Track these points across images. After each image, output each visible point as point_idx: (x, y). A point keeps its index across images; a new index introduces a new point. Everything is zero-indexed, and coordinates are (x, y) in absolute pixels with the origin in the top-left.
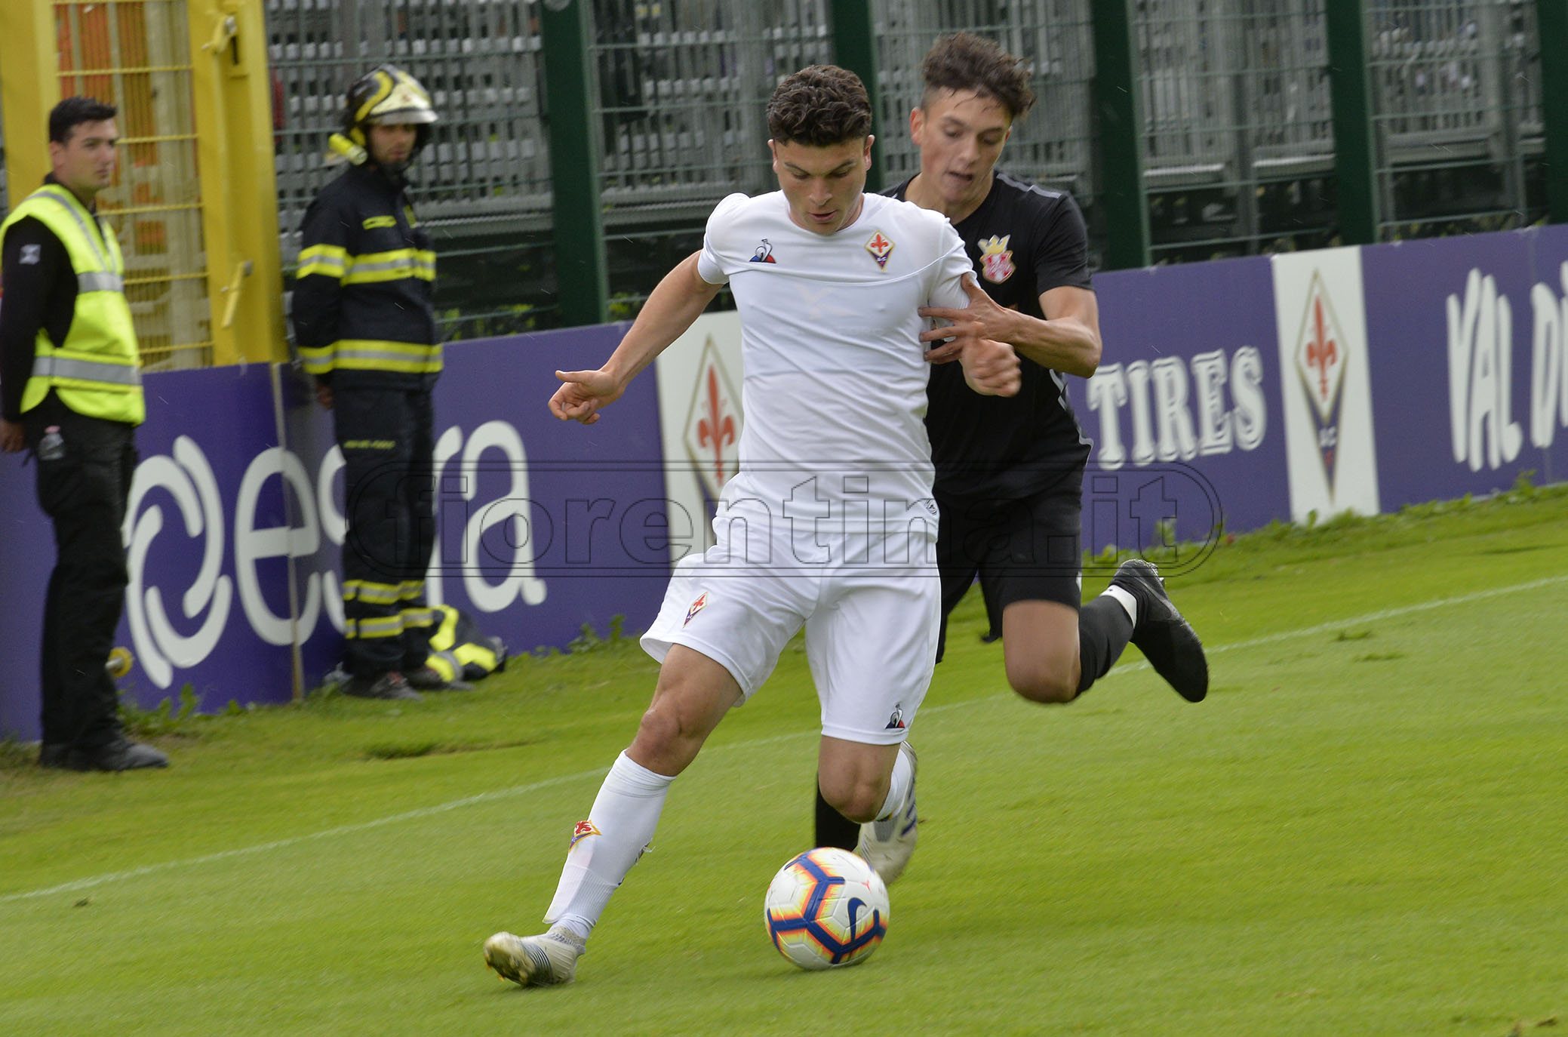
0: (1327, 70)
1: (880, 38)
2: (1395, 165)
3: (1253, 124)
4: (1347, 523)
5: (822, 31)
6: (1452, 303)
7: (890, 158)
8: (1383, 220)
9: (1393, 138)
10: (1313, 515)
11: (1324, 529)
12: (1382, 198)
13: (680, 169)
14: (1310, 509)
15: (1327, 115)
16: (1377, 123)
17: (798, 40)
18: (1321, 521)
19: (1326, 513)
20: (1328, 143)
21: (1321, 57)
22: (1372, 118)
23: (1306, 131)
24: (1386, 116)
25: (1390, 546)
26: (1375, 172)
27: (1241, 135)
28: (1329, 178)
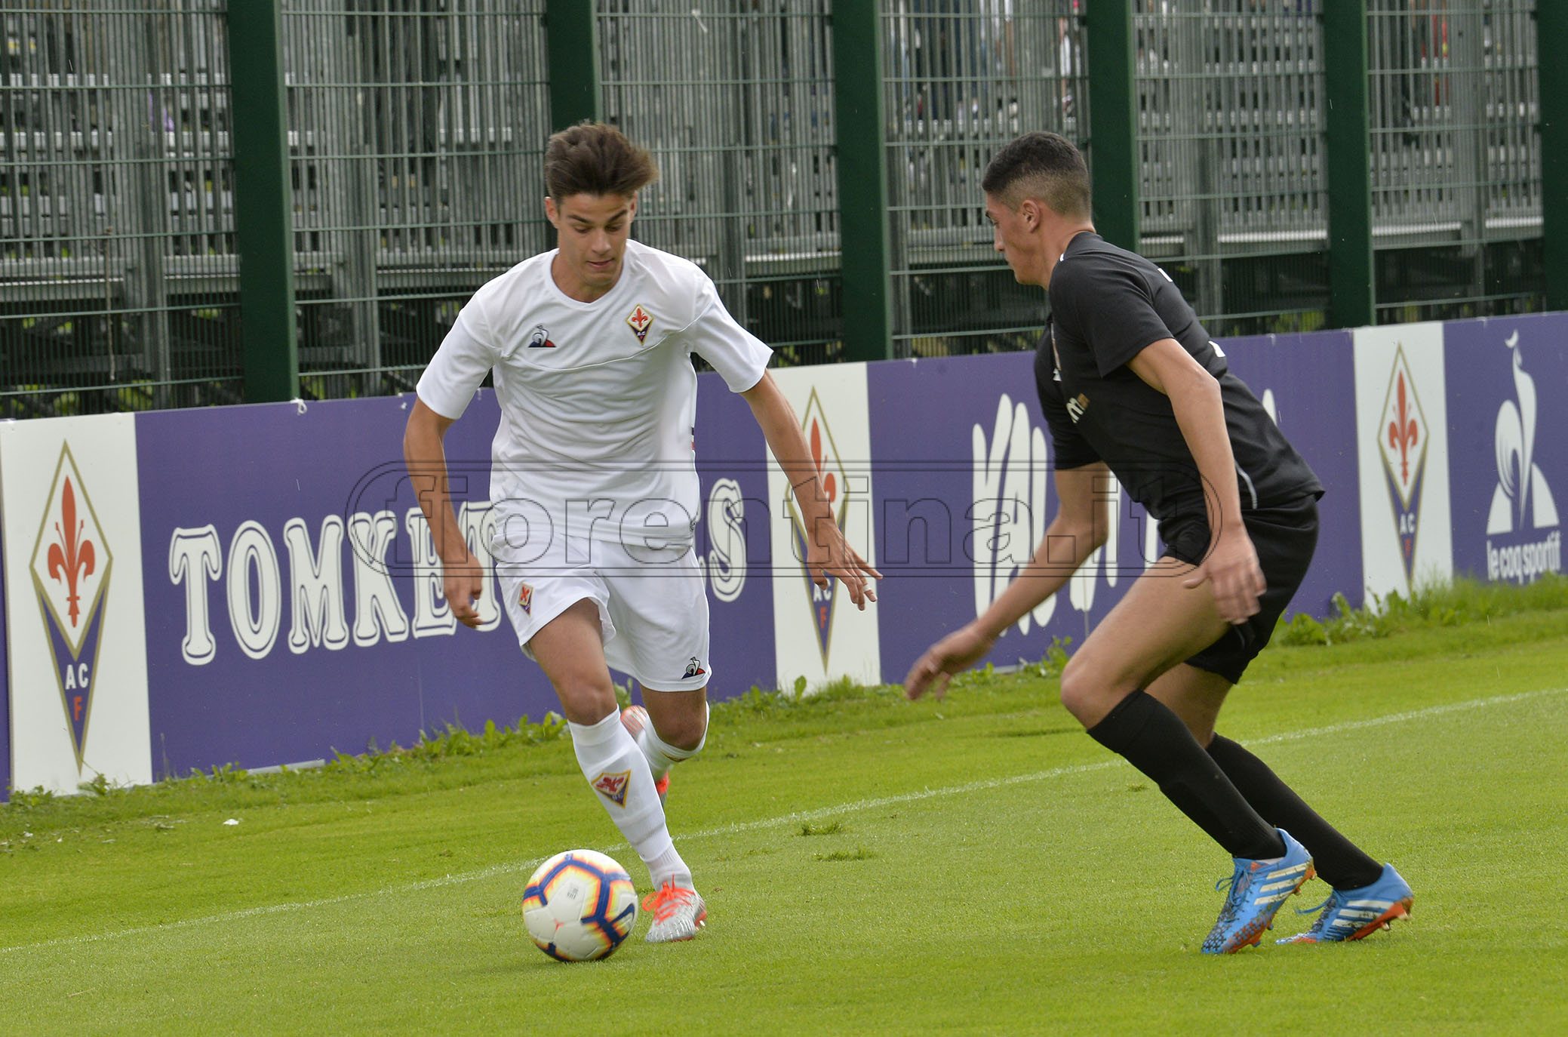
0: (835, 150)
1: (291, 90)
2: (912, 267)
3: (744, 211)
4: (843, 693)
5: (219, 78)
6: (978, 433)
7: (299, 236)
8: (897, 332)
9: (912, 234)
10: (801, 683)
11: (813, 701)
12: (895, 305)
13: (38, 240)
14: (798, 676)
15: (833, 204)
16: (894, 215)
17: (189, 90)
18: (810, 690)
19: (817, 681)
20: (833, 237)
21: (828, 135)
22: (887, 209)
23: (807, 222)
24: (906, 207)
25: (891, 723)
26: (889, 273)
27: (730, 224)
28: (834, 278)
